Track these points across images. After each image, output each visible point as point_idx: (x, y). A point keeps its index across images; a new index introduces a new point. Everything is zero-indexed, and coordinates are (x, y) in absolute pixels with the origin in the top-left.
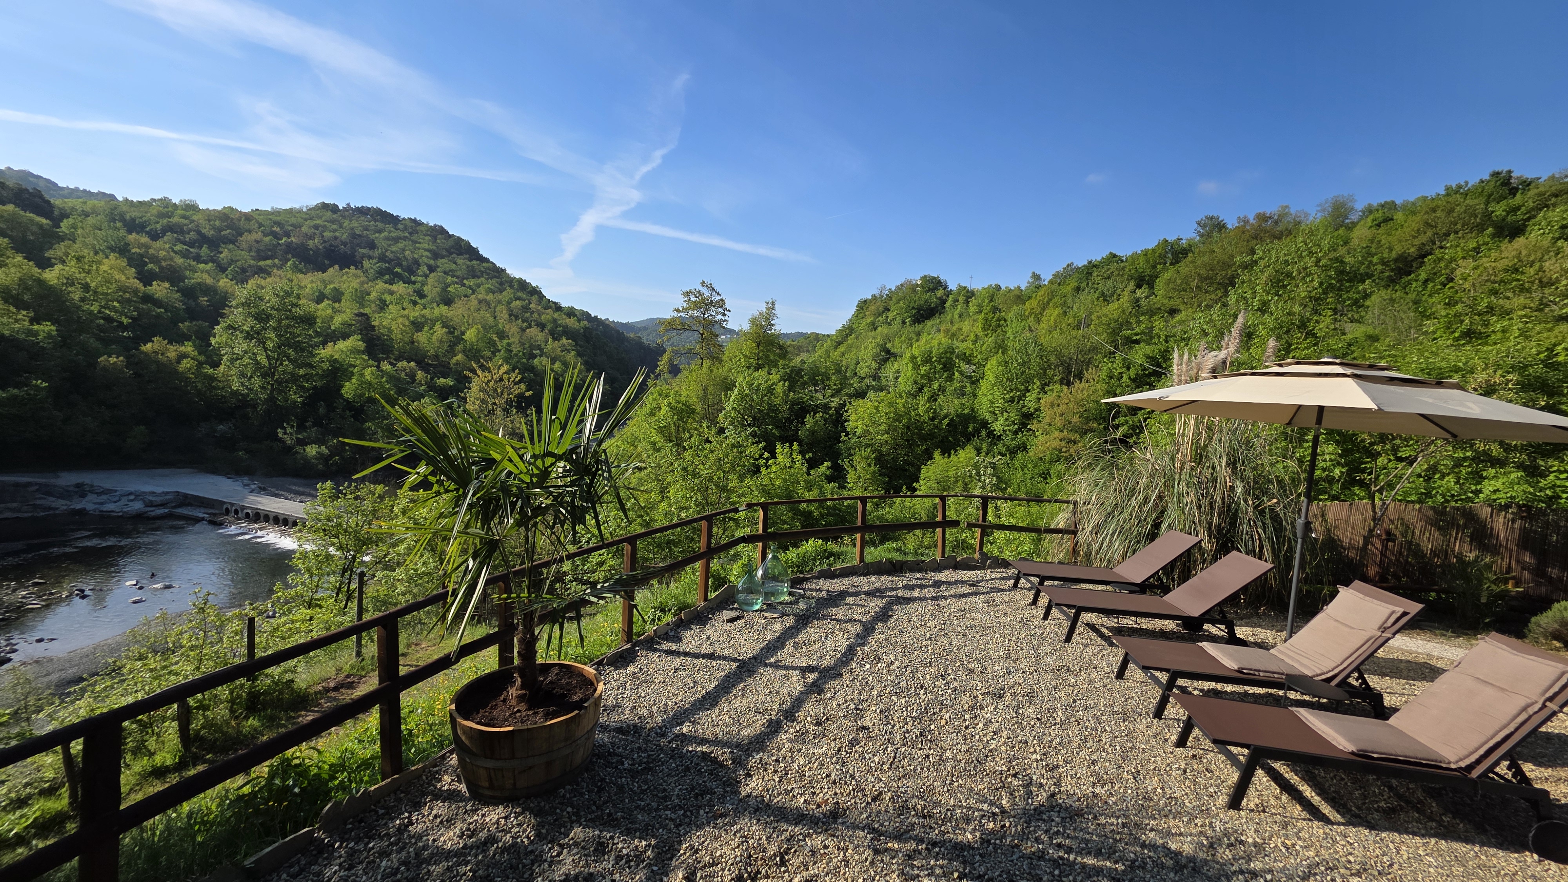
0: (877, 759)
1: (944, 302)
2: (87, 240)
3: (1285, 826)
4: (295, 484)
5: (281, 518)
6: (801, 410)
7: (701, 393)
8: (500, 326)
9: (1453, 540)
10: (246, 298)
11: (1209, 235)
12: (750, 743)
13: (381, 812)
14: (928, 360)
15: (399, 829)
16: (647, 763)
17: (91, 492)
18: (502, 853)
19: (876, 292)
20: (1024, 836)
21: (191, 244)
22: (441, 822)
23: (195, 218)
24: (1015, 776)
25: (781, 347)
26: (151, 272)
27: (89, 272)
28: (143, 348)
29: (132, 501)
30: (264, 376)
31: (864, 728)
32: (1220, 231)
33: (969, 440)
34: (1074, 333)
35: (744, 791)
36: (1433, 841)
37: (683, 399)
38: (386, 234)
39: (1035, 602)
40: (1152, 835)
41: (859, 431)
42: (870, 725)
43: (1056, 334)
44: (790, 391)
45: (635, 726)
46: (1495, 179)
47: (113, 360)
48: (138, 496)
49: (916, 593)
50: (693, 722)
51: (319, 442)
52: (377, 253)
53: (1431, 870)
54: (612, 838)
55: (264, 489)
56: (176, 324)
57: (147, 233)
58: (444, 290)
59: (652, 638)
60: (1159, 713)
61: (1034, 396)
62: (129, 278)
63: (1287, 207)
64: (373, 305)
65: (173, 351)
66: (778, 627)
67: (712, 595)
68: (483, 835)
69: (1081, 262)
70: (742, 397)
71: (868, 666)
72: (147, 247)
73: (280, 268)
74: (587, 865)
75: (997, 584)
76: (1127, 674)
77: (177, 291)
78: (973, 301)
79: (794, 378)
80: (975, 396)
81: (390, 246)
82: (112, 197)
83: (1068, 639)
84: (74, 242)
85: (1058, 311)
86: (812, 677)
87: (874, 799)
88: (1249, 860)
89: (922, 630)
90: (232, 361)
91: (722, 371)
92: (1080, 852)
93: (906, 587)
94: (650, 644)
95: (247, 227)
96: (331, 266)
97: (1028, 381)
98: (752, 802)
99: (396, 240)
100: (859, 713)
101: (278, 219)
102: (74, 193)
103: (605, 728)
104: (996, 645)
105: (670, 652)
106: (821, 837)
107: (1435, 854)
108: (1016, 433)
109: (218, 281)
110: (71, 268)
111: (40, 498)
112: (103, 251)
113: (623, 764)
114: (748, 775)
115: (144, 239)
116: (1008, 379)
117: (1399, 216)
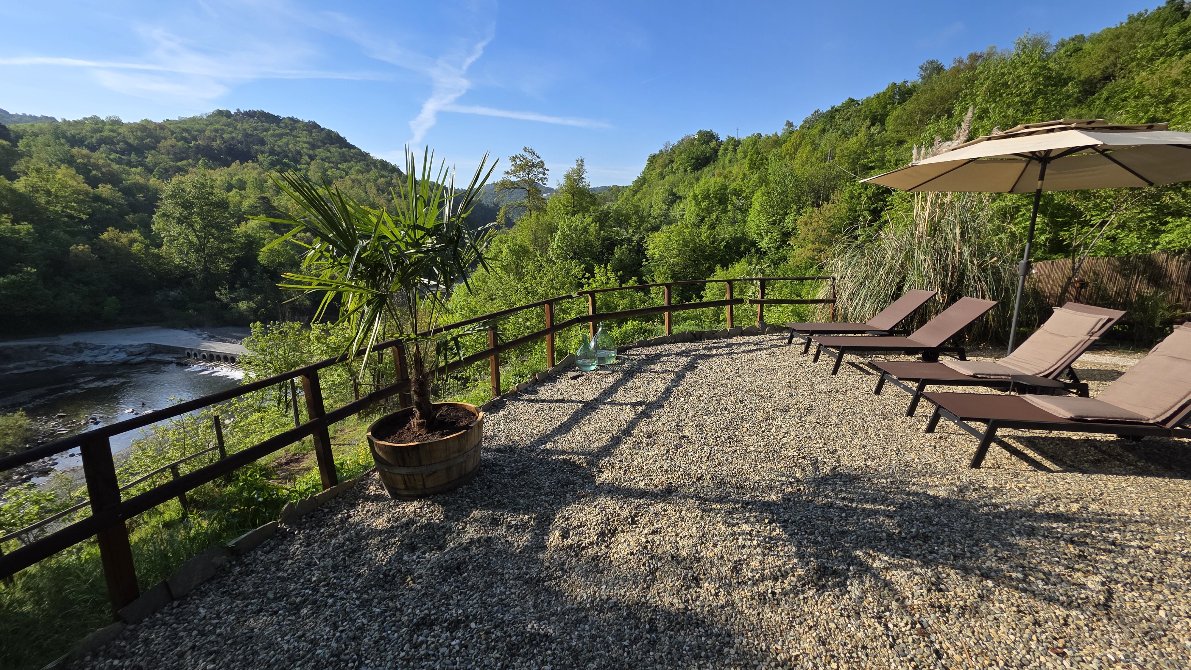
0: (697, 455)
1: (717, 151)
2: (41, 155)
3: (1016, 475)
4: (235, 332)
5: (229, 357)
6: (610, 245)
7: (532, 237)
8: (371, 199)
9: (1133, 282)
10: (172, 191)
11: (930, 77)
12: (599, 452)
13: (326, 510)
14: (706, 197)
15: (341, 520)
16: (523, 468)
17: (86, 348)
18: (421, 529)
19: (662, 148)
20: (815, 494)
21: (122, 153)
22: (372, 514)
23: (120, 130)
24: (804, 458)
25: (591, 196)
26: (95, 177)
27: (48, 180)
28: (102, 237)
29: (117, 352)
30: (197, 251)
31: (684, 437)
32: (938, 73)
33: (741, 257)
34: (822, 165)
35: (598, 481)
36: (1132, 477)
37: (519, 242)
38: (272, 132)
39: (806, 351)
40: (914, 488)
41: (656, 257)
42: (689, 435)
43: (807, 167)
44: (600, 230)
45: (510, 447)
46: (1170, 5)
47: (81, 247)
48: (121, 349)
49: (714, 352)
50: (554, 442)
51: (248, 299)
52: (267, 148)
53: (1133, 495)
54: (502, 515)
55: (213, 337)
56: (122, 217)
57: (86, 146)
58: (324, 173)
59: (516, 393)
60: (911, 412)
61: (791, 218)
62: (79, 183)
63: (994, 47)
64: (271, 190)
65: (124, 238)
66: (611, 380)
67: (558, 363)
68: (404, 520)
69: (825, 108)
70: (564, 236)
71: (682, 399)
72: (89, 157)
73: (194, 166)
74: (486, 532)
75: (775, 342)
76: (883, 391)
77: (119, 191)
78: (740, 148)
79: (602, 219)
80: (745, 222)
81: (276, 141)
82: (53, 119)
83: (835, 372)
84: (31, 157)
85: (809, 148)
86: (640, 409)
87: (698, 480)
88: (991, 498)
89: (722, 374)
90: (171, 241)
91: (547, 218)
92: (860, 501)
93: (705, 349)
94: (515, 396)
95: (162, 135)
96: (233, 161)
97: (787, 206)
98: (605, 487)
99: (280, 136)
100: (679, 427)
101: (185, 126)
102: (23, 118)
103: (487, 450)
104: (780, 380)
105: (530, 401)
106: (661, 505)
107: (1135, 485)
108: (778, 248)
109: (148, 180)
110: (34, 178)
111: (50, 356)
112: (55, 163)
113: (504, 470)
114: (600, 471)
115: (85, 151)
116: (771, 206)
117: (1087, 46)
